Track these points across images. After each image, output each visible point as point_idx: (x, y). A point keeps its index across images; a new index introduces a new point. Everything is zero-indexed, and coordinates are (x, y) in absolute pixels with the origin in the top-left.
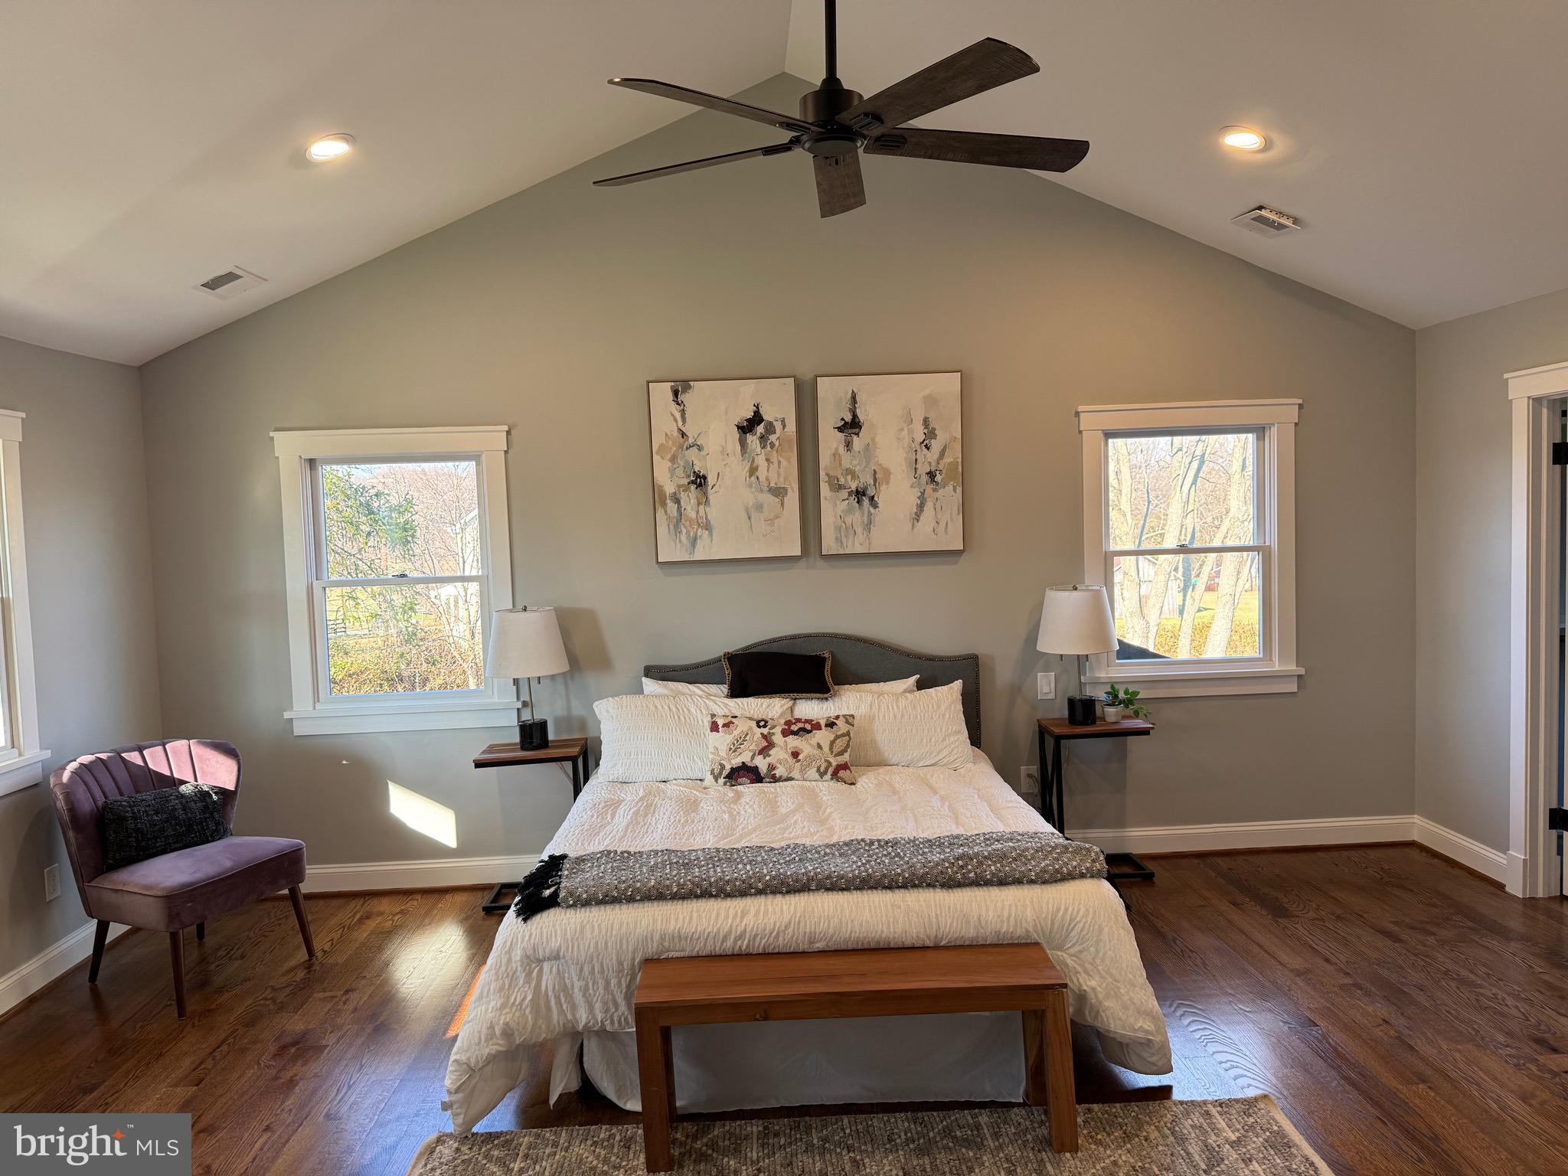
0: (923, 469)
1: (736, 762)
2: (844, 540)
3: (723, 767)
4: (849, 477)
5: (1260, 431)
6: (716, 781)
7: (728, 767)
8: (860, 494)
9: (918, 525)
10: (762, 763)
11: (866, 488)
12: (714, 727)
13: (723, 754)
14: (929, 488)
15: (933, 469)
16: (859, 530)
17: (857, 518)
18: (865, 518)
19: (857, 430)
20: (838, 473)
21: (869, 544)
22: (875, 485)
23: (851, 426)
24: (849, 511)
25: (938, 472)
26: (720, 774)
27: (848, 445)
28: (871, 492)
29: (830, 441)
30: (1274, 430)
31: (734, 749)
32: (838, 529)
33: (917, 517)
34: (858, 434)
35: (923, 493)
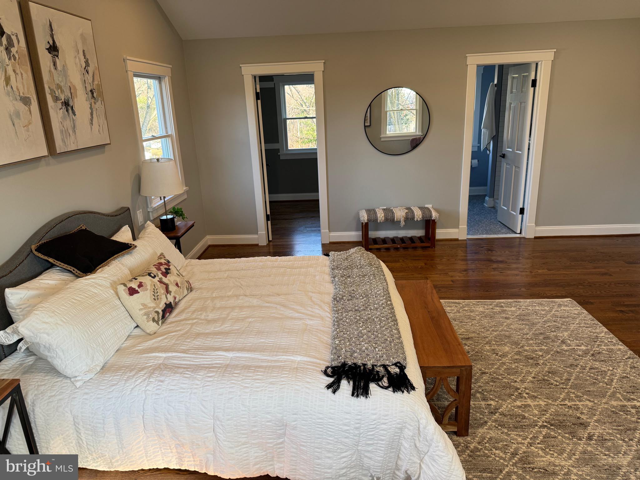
0: (89, 89)
1: (162, 306)
2: (66, 140)
3: (157, 312)
4: (59, 91)
5: (159, 78)
6: (158, 324)
7: (160, 311)
8: (66, 104)
9: (93, 127)
10: (171, 299)
11: (68, 101)
12: (132, 292)
13: (152, 305)
14: (93, 100)
15: (92, 88)
16: (71, 132)
17: (68, 123)
18: (72, 123)
19: (56, 53)
20: (54, 87)
21: (77, 142)
22: (72, 98)
23: (53, 49)
24: (64, 118)
25: (94, 90)
26: (158, 318)
27: (55, 64)
28: (71, 103)
29: (45, 58)
30: (167, 79)
31: (156, 298)
32: (62, 132)
33: (92, 124)
34: (57, 56)
35: (91, 105)
